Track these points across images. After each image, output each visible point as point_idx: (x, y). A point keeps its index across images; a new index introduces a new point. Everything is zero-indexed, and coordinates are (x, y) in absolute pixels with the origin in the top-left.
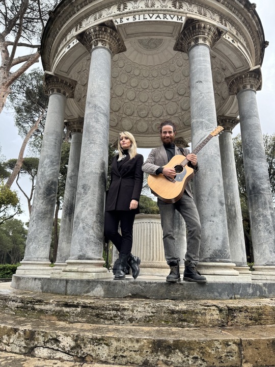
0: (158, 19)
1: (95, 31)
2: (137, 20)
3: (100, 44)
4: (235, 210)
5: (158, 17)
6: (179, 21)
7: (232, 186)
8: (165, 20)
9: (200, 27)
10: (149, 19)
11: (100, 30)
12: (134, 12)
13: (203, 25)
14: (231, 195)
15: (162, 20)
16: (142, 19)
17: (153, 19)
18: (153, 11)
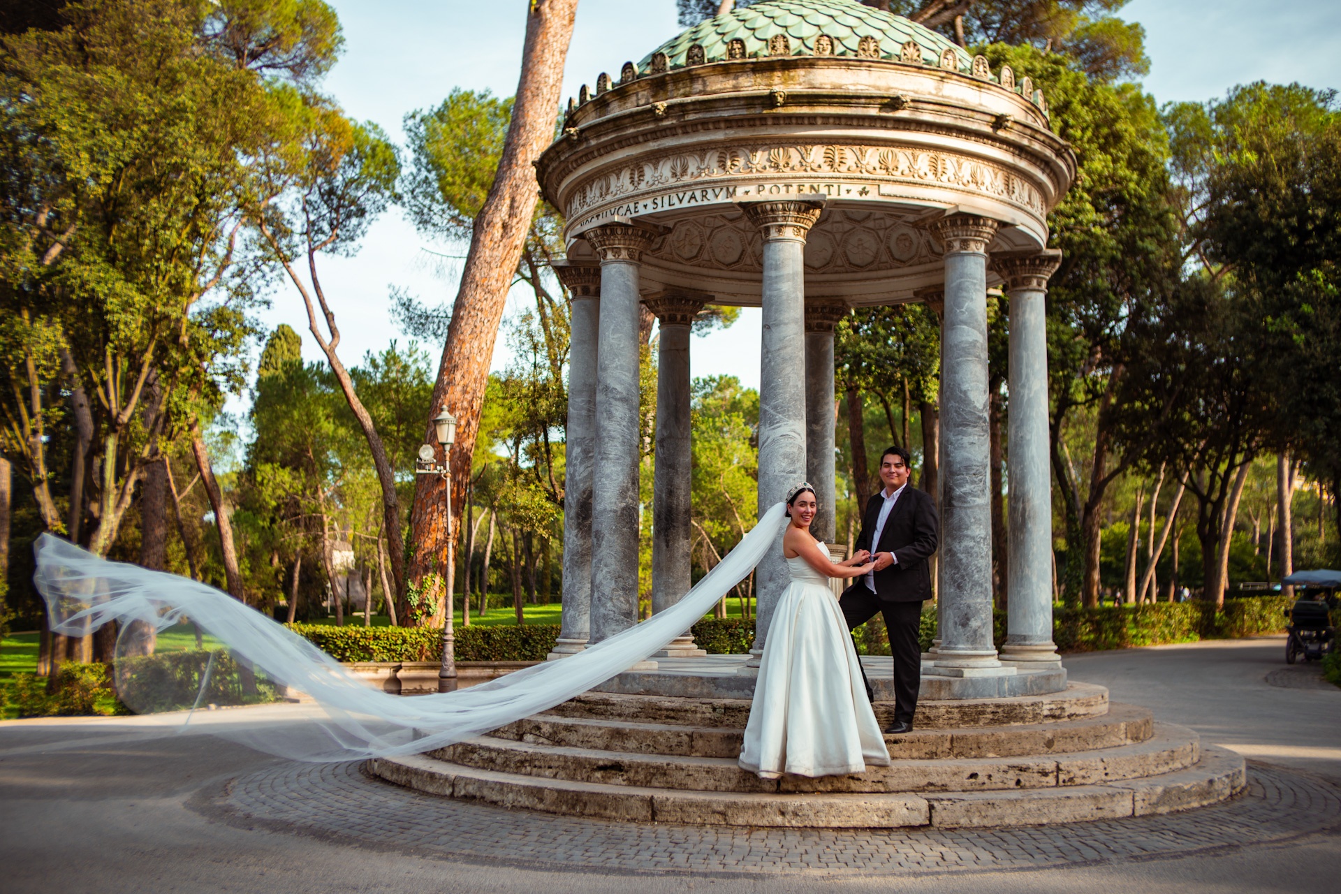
0: (693, 203)
1: (596, 236)
2: (659, 209)
3: (610, 256)
4: (1024, 509)
5: (693, 197)
6: (729, 200)
7: (1022, 446)
8: (706, 202)
9: (764, 212)
10: (678, 206)
11: (603, 235)
12: (654, 192)
13: (768, 207)
14: (1018, 471)
15: (700, 203)
16: (667, 208)
17: (685, 204)
18: (683, 186)
